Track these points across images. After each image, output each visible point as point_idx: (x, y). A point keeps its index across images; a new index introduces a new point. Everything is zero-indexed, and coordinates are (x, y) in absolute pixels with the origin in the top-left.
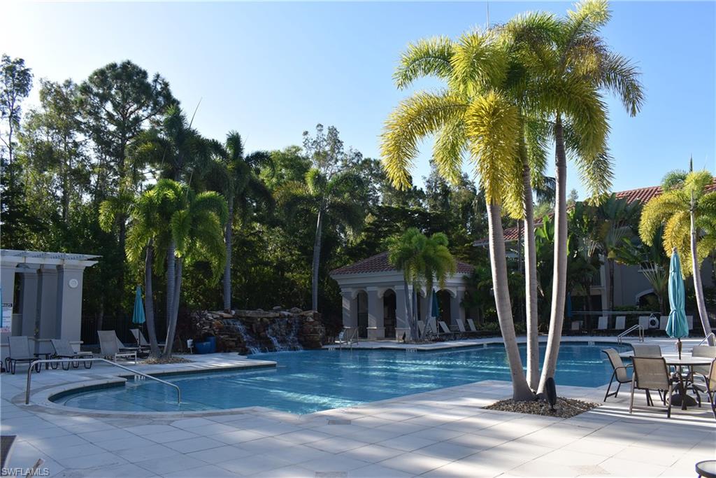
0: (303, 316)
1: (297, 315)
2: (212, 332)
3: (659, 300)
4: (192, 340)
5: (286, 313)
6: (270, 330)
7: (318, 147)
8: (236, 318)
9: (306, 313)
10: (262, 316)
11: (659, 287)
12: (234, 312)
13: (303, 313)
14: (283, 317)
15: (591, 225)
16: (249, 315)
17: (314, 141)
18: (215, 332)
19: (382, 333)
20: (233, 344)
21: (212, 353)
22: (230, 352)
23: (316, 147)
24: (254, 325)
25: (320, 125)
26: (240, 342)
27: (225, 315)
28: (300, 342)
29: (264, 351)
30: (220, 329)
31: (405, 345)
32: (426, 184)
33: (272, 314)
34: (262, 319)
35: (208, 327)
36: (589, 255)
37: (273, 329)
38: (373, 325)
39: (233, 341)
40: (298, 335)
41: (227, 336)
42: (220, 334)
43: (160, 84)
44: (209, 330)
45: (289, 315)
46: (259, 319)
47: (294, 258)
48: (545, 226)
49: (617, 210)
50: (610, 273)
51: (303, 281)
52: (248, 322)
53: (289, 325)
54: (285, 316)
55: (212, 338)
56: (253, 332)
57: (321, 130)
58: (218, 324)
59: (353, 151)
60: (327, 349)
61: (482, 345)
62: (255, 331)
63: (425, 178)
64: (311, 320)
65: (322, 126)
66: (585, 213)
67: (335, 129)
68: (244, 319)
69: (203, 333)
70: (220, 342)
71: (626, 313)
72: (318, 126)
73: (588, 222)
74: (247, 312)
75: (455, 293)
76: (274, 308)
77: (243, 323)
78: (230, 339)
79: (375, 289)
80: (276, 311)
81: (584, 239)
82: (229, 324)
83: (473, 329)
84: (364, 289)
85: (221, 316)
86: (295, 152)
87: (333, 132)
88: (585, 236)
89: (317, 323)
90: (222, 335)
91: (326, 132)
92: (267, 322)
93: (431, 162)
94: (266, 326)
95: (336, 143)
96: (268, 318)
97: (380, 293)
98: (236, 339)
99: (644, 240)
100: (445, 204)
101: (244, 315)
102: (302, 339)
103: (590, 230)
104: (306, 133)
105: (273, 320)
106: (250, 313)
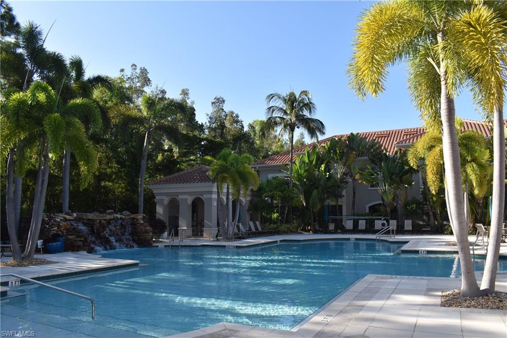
0: (133, 219)
1: (128, 217)
2: (60, 233)
3: (387, 208)
4: (42, 241)
5: (119, 216)
6: (107, 230)
7: (132, 83)
8: (77, 220)
9: (137, 216)
10: (101, 218)
11: (388, 200)
12: (75, 215)
13: (133, 216)
14: (116, 219)
15: (342, 154)
16: (90, 217)
17: (129, 78)
18: (63, 233)
19: (190, 232)
20: (81, 243)
21: (62, 252)
22: (78, 251)
23: (130, 83)
24: (94, 226)
25: (135, 65)
26: (87, 242)
27: (68, 217)
28: (134, 241)
29: (106, 249)
30: (68, 230)
31: (219, 242)
32: (209, 120)
33: (108, 217)
34: (100, 221)
35: (56, 228)
36: (339, 176)
37: (110, 230)
38: (184, 226)
39: (81, 241)
40: (132, 234)
41: (74, 236)
42: (67, 235)
43: (4, 8)
44: (57, 231)
45: (121, 218)
46: (98, 221)
47: (114, 170)
48: (306, 154)
49: (359, 145)
50: (353, 189)
51: (120, 190)
52: (89, 223)
53: (123, 226)
54: (118, 219)
55: (61, 239)
56: (94, 232)
57: (135, 69)
58: (65, 226)
59: (159, 89)
60: (158, 246)
61: (277, 241)
62: (96, 232)
63: (208, 115)
64: (142, 222)
65: (136, 66)
66: (338, 146)
67: (146, 70)
68: (85, 221)
69: (51, 233)
70: (69, 242)
71: (364, 217)
72: (132, 66)
73: (340, 152)
74: (88, 214)
75: (244, 201)
76: (108, 211)
77: (85, 224)
78: (79, 239)
79: (186, 197)
80: (110, 214)
81: (335, 165)
82: (72, 225)
83: (260, 229)
84: (176, 198)
85: (65, 218)
86: (121, 83)
87: (144, 72)
88: (337, 163)
89: (146, 224)
90: (70, 235)
91: (138, 71)
92: (104, 224)
93: (213, 103)
94: (104, 227)
95: (146, 81)
96: (105, 220)
97: (190, 200)
98: (83, 239)
99: (412, 165)
100: (222, 135)
101: (85, 218)
102: (136, 238)
103: (341, 159)
104: (122, 70)
105: (109, 222)
106: (91, 216)
